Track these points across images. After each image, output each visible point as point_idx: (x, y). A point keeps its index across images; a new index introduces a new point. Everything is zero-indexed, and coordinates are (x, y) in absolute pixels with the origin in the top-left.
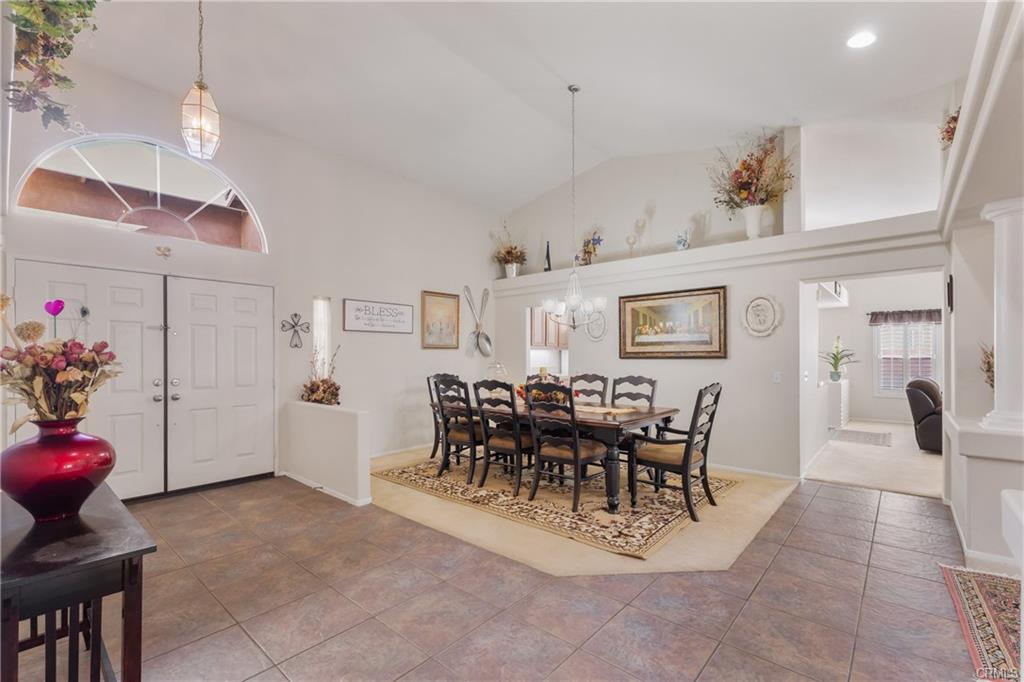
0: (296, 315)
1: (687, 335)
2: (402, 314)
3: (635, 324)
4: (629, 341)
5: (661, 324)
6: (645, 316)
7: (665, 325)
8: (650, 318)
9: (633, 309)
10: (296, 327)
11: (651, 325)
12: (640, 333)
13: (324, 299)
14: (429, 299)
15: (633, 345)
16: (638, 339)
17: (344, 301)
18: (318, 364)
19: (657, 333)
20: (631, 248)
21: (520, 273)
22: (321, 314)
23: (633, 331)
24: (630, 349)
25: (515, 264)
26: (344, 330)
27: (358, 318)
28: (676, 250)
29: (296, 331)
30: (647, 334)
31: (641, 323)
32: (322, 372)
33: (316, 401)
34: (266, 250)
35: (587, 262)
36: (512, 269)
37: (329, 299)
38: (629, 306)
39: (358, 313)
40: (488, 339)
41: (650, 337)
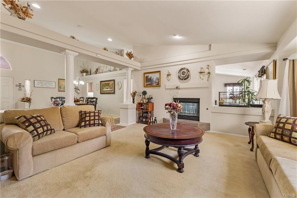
0: (20, 83)
1: (110, 89)
2: (52, 84)
6: (104, 85)
7: (107, 87)
10: (20, 86)
13: (29, 80)
14: (60, 81)
17: (34, 80)
18: (27, 94)
19: (106, 89)
21: (86, 75)
22: (28, 83)
23: (102, 88)
24: (102, 92)
25: (85, 73)
26: (34, 87)
27: (38, 84)
28: (108, 72)
29: (20, 87)
31: (104, 87)
32: (28, 96)
33: (24, 102)
34: (11, 69)
35: (96, 73)
36: (85, 74)
37: (30, 80)
38: (102, 83)
39: (38, 83)
40: (79, 90)
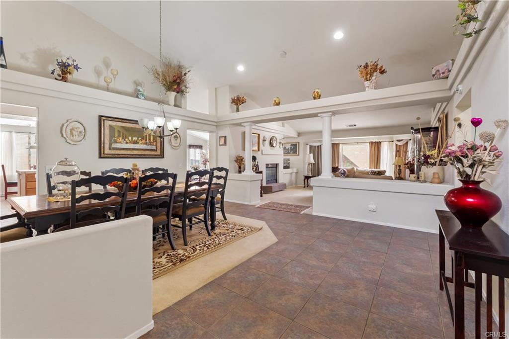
1: (145, 145)
3: (112, 136)
4: (107, 146)
5: (130, 138)
6: (119, 132)
7: (132, 139)
8: (123, 134)
9: (110, 126)
11: (123, 138)
12: (116, 142)
15: (110, 149)
16: (114, 146)
19: (127, 143)
20: (108, 85)
23: (110, 141)
30: (120, 142)
31: (116, 135)
35: (65, 79)
38: (107, 123)
41: (123, 145)
